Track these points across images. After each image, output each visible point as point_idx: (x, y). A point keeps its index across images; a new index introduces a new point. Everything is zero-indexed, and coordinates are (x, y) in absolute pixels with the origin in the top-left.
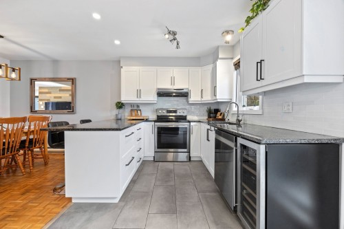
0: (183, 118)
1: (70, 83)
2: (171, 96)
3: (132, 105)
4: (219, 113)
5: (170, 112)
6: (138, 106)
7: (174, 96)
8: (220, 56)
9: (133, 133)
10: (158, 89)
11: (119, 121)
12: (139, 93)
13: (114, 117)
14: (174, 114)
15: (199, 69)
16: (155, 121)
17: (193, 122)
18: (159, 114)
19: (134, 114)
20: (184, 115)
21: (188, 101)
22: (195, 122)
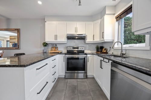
0: (82, 52)
1: (17, 32)
2: (75, 39)
3: (52, 44)
4: (104, 49)
5: (75, 48)
6: (56, 45)
7: (77, 39)
8: (107, 13)
9: (47, 64)
10: (67, 34)
11: (45, 54)
12: (56, 37)
13: (42, 51)
14: (77, 50)
15: (92, 23)
16: (65, 54)
17: (88, 54)
18: (68, 50)
19: (53, 49)
20: (83, 50)
21: (85, 42)
22: (90, 54)
